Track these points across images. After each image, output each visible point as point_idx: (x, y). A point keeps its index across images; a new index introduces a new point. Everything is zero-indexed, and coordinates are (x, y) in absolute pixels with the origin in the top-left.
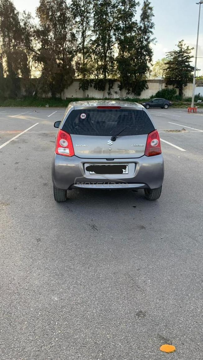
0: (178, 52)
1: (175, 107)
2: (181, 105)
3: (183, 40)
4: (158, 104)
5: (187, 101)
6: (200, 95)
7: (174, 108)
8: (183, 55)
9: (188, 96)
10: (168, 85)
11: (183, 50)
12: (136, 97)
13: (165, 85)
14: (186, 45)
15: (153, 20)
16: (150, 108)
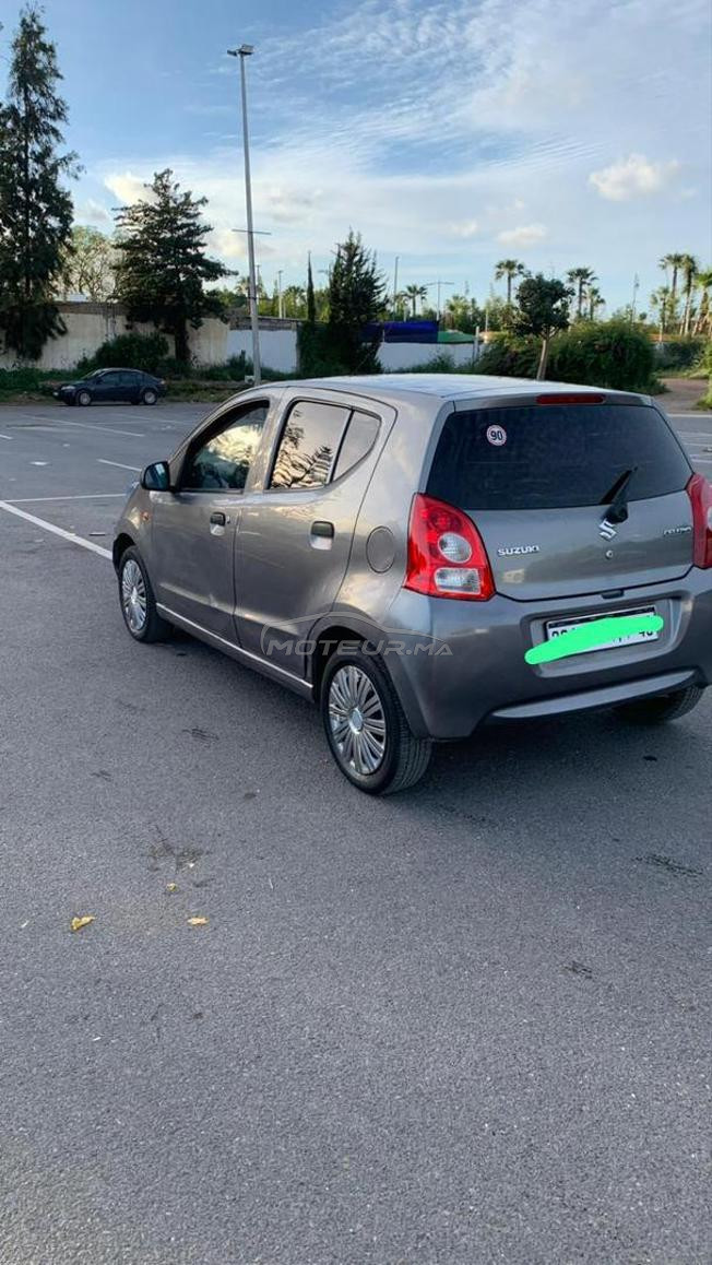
0: (157, 208)
1: (176, 398)
2: (192, 392)
3: (168, 172)
4: (122, 388)
5: (208, 378)
6: (246, 358)
7: (172, 401)
8: (174, 221)
9: (207, 361)
10: (136, 320)
11: (172, 204)
12: (23, 365)
13: (126, 323)
14: (181, 191)
15: (59, 89)
16: (93, 403)
